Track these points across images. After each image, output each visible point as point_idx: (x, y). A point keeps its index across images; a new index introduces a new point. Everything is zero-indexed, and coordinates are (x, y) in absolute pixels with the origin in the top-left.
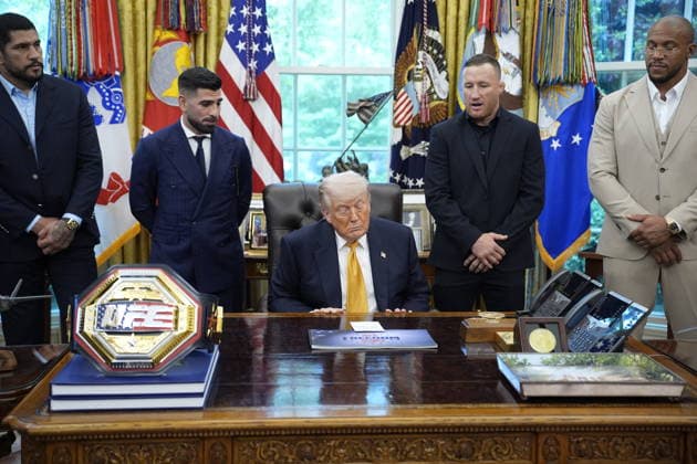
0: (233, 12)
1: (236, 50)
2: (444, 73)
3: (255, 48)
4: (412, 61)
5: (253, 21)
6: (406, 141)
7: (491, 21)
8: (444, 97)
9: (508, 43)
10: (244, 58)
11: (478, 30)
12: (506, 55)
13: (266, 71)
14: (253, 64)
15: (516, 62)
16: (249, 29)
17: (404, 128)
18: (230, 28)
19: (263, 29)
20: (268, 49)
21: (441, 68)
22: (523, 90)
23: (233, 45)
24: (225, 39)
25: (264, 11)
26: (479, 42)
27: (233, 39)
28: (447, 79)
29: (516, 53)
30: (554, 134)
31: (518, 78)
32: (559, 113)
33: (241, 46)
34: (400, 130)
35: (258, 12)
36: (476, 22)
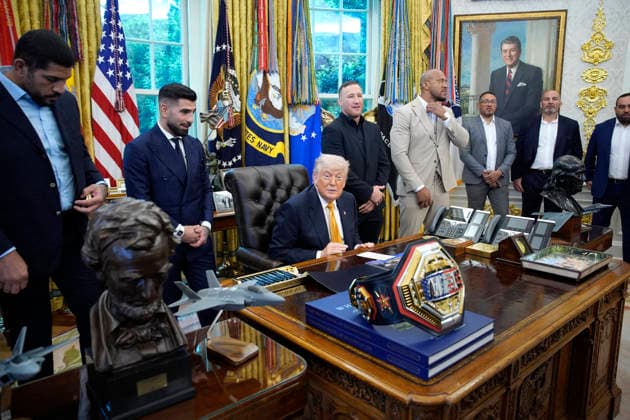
0: (102, 47)
1: (107, 76)
2: (238, 96)
3: (121, 74)
4: (221, 88)
5: (117, 55)
6: (218, 138)
7: (266, 65)
8: (239, 110)
9: (274, 80)
10: (113, 81)
11: (259, 71)
12: (273, 86)
13: (128, 91)
14: (119, 86)
15: (280, 91)
16: (116, 61)
17: (217, 130)
18: (101, 59)
19: (124, 62)
20: (128, 75)
21: (236, 93)
22: (283, 108)
23: (104, 72)
24: (97, 67)
25: (124, 49)
26: (260, 77)
27: (104, 67)
28: (240, 99)
29: (278, 85)
30: (303, 132)
31: (281, 99)
32: (304, 121)
33: (110, 73)
34: (215, 131)
35: (121, 49)
36: (258, 66)
